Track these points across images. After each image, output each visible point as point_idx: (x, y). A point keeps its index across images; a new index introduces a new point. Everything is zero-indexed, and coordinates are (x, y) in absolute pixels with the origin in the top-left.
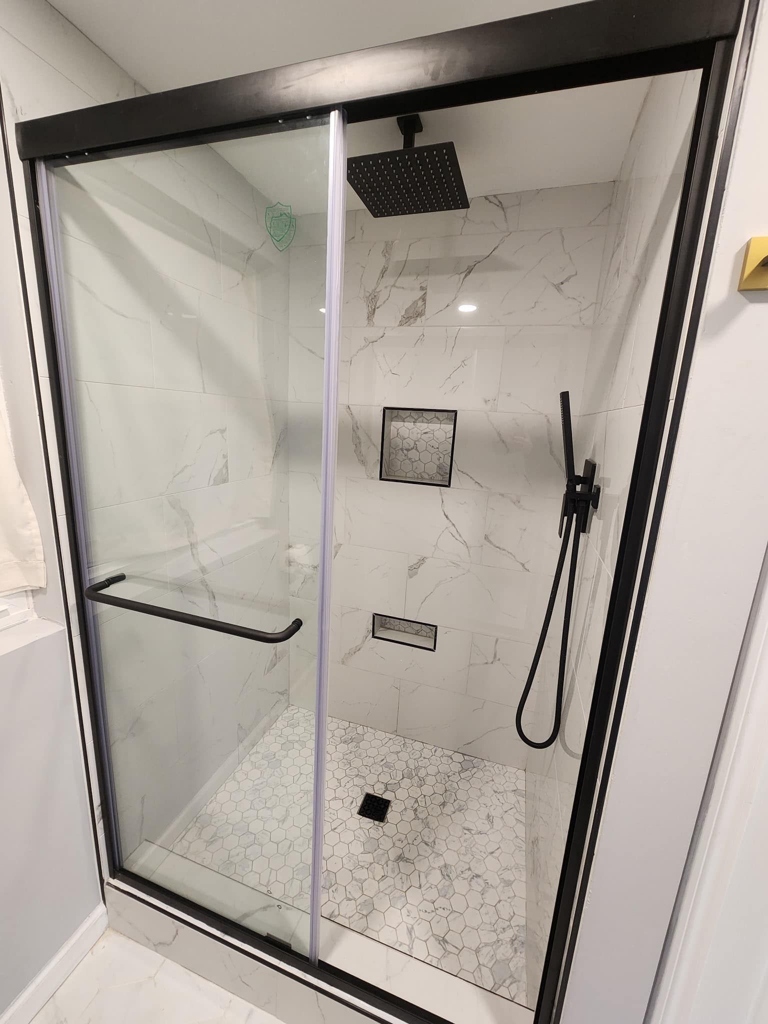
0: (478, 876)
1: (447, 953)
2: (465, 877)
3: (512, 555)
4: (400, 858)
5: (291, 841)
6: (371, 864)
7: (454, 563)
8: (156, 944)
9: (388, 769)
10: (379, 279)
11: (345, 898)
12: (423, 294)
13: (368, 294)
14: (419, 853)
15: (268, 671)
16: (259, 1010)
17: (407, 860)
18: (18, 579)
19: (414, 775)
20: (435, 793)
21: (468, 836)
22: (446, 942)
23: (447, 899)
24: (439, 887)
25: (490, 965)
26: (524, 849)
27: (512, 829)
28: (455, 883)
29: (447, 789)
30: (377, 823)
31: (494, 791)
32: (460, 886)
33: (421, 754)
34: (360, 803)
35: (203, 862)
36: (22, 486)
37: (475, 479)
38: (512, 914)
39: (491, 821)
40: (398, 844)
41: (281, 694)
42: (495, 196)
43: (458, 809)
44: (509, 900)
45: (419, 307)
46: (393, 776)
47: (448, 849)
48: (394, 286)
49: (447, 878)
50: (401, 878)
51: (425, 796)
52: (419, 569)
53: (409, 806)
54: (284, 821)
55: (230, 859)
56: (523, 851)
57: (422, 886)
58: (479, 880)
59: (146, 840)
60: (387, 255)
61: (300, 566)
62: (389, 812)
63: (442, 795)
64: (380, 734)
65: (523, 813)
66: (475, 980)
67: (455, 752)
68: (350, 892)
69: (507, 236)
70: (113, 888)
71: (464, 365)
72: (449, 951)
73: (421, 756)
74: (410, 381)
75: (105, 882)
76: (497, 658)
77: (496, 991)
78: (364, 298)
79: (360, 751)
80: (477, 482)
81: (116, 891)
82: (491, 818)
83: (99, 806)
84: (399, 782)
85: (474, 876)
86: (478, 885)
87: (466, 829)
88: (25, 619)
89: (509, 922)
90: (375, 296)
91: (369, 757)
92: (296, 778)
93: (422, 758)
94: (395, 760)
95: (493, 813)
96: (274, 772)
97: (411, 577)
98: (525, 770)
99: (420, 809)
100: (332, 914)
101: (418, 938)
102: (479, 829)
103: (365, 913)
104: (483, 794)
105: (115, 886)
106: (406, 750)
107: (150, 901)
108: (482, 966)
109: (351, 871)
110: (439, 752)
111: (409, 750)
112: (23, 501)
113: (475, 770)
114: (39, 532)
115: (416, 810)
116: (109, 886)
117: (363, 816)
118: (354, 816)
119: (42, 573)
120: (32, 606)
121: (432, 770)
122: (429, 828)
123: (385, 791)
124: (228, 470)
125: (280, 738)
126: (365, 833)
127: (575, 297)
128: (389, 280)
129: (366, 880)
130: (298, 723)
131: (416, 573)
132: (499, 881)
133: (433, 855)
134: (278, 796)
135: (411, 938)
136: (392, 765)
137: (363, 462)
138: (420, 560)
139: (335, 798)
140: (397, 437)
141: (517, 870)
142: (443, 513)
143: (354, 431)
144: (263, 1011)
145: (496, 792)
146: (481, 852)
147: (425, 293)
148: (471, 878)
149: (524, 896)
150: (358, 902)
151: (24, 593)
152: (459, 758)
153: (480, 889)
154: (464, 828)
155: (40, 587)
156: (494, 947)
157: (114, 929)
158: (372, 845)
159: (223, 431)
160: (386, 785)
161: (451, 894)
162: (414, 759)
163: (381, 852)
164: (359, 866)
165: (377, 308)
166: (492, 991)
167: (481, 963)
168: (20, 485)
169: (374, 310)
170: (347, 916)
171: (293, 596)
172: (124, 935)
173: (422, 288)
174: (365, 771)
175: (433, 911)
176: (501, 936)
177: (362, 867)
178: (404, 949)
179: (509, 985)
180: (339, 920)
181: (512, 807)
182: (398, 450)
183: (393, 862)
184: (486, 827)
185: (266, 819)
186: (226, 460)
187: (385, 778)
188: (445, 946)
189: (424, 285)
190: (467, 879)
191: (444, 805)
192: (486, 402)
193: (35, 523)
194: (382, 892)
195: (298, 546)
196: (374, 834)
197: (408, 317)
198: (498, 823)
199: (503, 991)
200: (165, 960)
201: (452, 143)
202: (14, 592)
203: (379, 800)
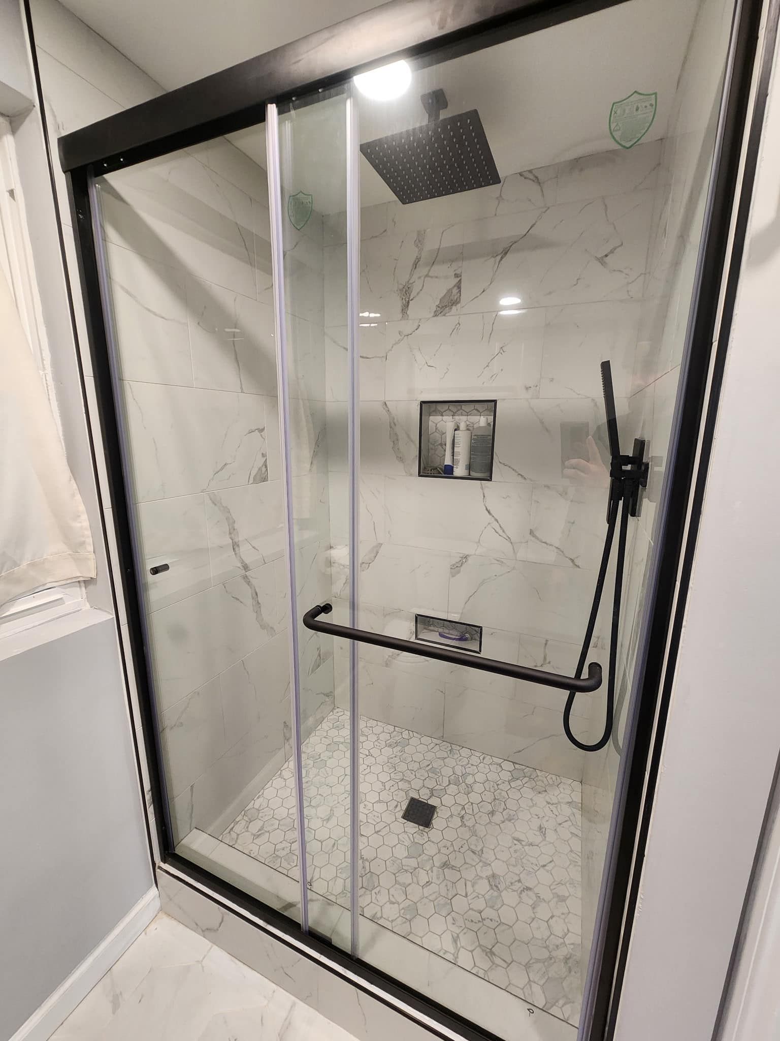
0: (528, 889)
1: (494, 966)
2: (514, 889)
3: (561, 551)
4: (445, 865)
5: (335, 840)
6: (415, 869)
7: (498, 561)
8: (204, 929)
9: (434, 775)
10: (412, 270)
11: (388, 901)
12: (457, 281)
13: (401, 287)
14: (465, 861)
15: (312, 672)
16: (301, 1003)
17: (453, 868)
18: (71, 570)
19: (461, 781)
20: (483, 801)
21: (519, 846)
22: (493, 953)
23: (495, 910)
24: (487, 897)
25: (542, 982)
26: (580, 863)
27: (566, 842)
28: (504, 894)
29: (496, 798)
30: (421, 827)
31: (547, 802)
32: (509, 897)
33: (469, 761)
34: (404, 807)
35: (250, 853)
36: (73, 481)
37: (518, 470)
38: (566, 931)
39: (544, 832)
40: (443, 850)
41: (327, 696)
42: (530, 171)
43: (507, 819)
44: (563, 916)
45: (454, 296)
46: (439, 781)
47: (496, 859)
48: (427, 276)
49: (495, 888)
50: (446, 886)
51: (472, 803)
52: (462, 569)
53: (456, 813)
54: (328, 819)
55: (276, 853)
56: (579, 866)
57: (468, 895)
58: (530, 893)
59: (196, 828)
60: (419, 245)
61: (342, 567)
62: (434, 818)
63: (491, 803)
64: (426, 740)
65: (578, 826)
66: (525, 996)
67: (505, 760)
68: (393, 895)
69: (544, 212)
70: (164, 872)
71: (502, 352)
72: (496, 964)
73: (468, 764)
74: (447, 372)
75: (157, 865)
76: (547, 661)
77: (549, 1009)
78: (397, 291)
79: (405, 755)
80: (519, 474)
81: (166, 874)
82: (544, 830)
83: (149, 791)
84: (445, 788)
85: (524, 888)
86: (528, 898)
87: (516, 840)
88: (79, 609)
89: (562, 940)
90: (409, 288)
91: (415, 761)
92: (341, 779)
93: (469, 765)
94: (441, 766)
95: (545, 825)
96: (319, 771)
97: (453, 576)
98: (581, 782)
99: (467, 817)
100: (374, 916)
101: (463, 948)
102: (531, 841)
103: (408, 917)
104: (535, 805)
105: (166, 871)
106: (453, 756)
107: (197, 887)
108: (532, 983)
109: (394, 874)
110: (488, 760)
111: (456, 756)
112: (73, 495)
113: (526, 779)
114: (89, 524)
115: (462, 817)
116: (160, 870)
117: (408, 820)
118: (398, 820)
119: (92, 564)
120: (85, 596)
121: (480, 777)
122: (476, 836)
123: (431, 797)
124: (267, 470)
125: (325, 739)
126: (409, 837)
127: (622, 270)
128: (422, 271)
129: (410, 884)
130: (344, 725)
131: (459, 572)
132: (551, 896)
133: (481, 864)
134: (322, 796)
135: (457, 947)
136: (438, 770)
137: (401, 459)
138: (462, 558)
139: (379, 801)
140: (436, 432)
141: (572, 885)
142: (485, 508)
143: (391, 427)
144: (305, 1005)
145: (549, 803)
146: (532, 864)
147: (460, 280)
148: (521, 891)
149: (580, 915)
150: (402, 906)
151: (78, 584)
152: (509, 766)
153: (531, 902)
154: (514, 839)
155: (91, 578)
156: (546, 964)
157: (166, 913)
158: (415, 851)
159: (261, 430)
160: (432, 790)
161: (500, 906)
162: (462, 766)
163: (426, 858)
164: (403, 870)
165: (411, 300)
166: (544, 1009)
167: (531, 979)
168: (70, 480)
169: (408, 302)
170: (390, 919)
171: (336, 597)
172: (175, 919)
173: (456, 276)
174: (410, 776)
175: (479, 921)
176: (554, 954)
177: (406, 871)
178: (449, 957)
179: (563, 1006)
180: (381, 922)
181: (566, 819)
182: (437, 446)
183: (438, 868)
184: (538, 839)
185: (310, 817)
186: (265, 459)
187: (431, 784)
188: (493, 958)
189: (458, 272)
190: (517, 891)
191: (493, 814)
192: (527, 388)
193: (84, 517)
194: (426, 897)
195: (339, 547)
196: (418, 839)
197: (443, 307)
198: (551, 836)
199: (555, 1010)
200: (212, 947)
201: (476, 111)
202: (68, 582)
203: (424, 805)
